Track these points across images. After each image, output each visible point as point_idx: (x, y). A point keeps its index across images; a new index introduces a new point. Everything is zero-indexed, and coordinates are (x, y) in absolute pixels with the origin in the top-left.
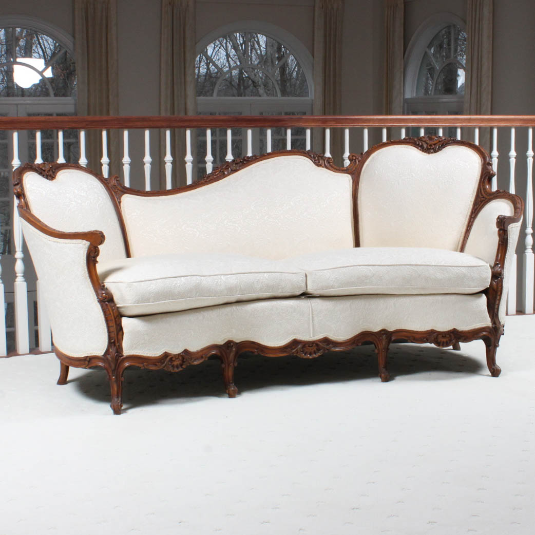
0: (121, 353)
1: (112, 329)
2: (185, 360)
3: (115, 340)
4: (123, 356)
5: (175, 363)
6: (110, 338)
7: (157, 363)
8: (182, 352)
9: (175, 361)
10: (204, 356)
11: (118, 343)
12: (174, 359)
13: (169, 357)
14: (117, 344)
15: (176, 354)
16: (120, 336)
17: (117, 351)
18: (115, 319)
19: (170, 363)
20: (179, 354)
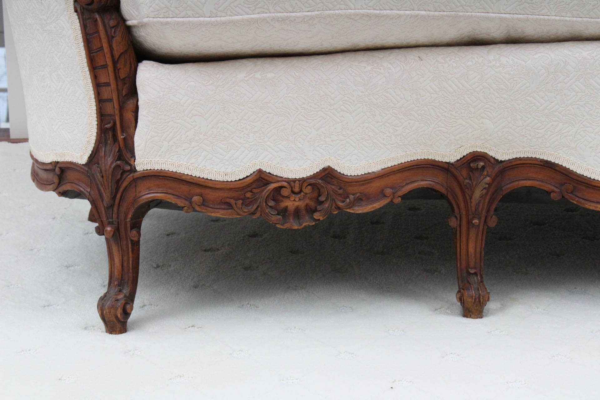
0: (128, 163)
1: (106, 93)
2: (322, 198)
3: (115, 124)
4: (133, 170)
5: (291, 204)
6: (102, 116)
7: (232, 202)
8: (315, 176)
9: (288, 197)
10: (388, 191)
11: (123, 131)
12: (285, 192)
13: (272, 186)
14: (121, 137)
15: (295, 180)
16: (129, 115)
17: (120, 157)
18: (115, 63)
19: (272, 203)
20: (302, 181)
